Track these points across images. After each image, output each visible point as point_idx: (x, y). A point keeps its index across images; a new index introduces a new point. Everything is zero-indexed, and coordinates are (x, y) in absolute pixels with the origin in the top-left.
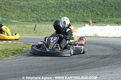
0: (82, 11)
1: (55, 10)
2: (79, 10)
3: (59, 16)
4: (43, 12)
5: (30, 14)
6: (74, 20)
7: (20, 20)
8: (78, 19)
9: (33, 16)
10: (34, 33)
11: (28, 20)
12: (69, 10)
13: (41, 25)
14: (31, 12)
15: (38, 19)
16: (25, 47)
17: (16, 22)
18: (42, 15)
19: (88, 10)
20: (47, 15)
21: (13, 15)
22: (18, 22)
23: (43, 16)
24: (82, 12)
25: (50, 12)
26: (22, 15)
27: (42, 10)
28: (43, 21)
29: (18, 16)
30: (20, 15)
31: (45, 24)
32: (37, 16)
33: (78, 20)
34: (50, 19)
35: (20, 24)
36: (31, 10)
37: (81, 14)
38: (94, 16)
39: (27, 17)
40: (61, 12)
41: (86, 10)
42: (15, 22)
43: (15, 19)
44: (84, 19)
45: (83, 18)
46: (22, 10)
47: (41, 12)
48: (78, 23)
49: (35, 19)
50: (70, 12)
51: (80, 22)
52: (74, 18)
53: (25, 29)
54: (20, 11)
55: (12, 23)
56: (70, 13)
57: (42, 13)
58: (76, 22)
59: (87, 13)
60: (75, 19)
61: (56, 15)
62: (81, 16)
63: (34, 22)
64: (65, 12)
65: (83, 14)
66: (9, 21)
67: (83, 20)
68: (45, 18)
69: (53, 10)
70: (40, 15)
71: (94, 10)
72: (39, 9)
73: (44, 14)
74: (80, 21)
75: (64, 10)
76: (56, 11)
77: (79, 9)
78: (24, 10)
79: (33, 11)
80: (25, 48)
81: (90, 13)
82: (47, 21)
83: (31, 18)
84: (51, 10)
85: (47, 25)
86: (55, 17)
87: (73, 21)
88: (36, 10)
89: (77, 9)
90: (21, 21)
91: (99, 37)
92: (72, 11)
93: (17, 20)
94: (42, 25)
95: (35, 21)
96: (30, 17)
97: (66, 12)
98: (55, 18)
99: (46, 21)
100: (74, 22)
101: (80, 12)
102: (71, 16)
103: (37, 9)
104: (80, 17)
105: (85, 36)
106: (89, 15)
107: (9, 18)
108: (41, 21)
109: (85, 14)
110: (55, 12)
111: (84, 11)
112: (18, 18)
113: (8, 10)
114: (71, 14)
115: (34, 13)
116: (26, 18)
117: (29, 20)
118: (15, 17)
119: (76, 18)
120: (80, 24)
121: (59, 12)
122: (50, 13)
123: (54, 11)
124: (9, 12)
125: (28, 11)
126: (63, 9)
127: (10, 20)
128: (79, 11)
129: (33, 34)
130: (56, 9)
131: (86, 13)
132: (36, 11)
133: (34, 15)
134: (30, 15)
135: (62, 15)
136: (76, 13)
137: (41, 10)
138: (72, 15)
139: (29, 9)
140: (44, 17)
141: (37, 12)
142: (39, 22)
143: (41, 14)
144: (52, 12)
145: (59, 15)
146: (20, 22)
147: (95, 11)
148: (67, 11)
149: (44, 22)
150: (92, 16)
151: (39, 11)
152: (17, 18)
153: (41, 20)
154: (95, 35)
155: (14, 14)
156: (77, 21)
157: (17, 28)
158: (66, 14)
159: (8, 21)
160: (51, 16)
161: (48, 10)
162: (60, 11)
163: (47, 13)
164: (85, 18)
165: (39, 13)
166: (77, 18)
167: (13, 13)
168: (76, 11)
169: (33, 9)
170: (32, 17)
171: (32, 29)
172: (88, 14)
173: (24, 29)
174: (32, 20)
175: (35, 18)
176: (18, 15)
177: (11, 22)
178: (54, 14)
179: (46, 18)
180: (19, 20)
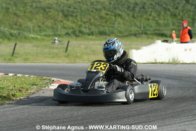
0: (155, 15)
1: (107, 14)
2: (149, 13)
3: (113, 26)
4: (85, 18)
5: (62, 21)
6: (140, 32)
7: (44, 33)
8: (149, 30)
9: (65, 26)
10: (65, 56)
11: (57, 33)
12: (131, 14)
13: (80, 42)
14: (62, 17)
15: (76, 31)
16: (36, 83)
17: (36, 36)
18: (82, 23)
19: (166, 13)
20: (91, 24)
21: (30, 24)
22: (39, 37)
23: (84, 25)
24: (155, 17)
25: (96, 17)
26: (45, 24)
27: (83, 14)
28: (85, 34)
29: (39, 26)
30: (43, 24)
31: (87, 39)
32: (74, 26)
33: (148, 32)
34: (97, 31)
35: (43, 39)
36: (63, 14)
37: (155, 20)
38: (177, 24)
39: (55, 27)
40: (117, 17)
41: (163, 13)
42: (33, 36)
43: (33, 30)
44: (159, 30)
45: (158, 28)
46: (46, 14)
47: (81, 18)
48: (148, 38)
49: (70, 31)
50: (134, 17)
51: (151, 36)
52: (141, 28)
53: (48, 50)
54: (43, 16)
55: (28, 38)
56: (132, 19)
57: (83, 19)
58: (144, 35)
59: (164, 19)
60: (142, 31)
61: (108, 23)
62: (153, 25)
63: (67, 36)
64: (124, 17)
65: (157, 21)
66: (23, 34)
67: (157, 32)
68: (87, 29)
69: (103, 13)
70: (79, 23)
71: (177, 14)
72: (77, 12)
73: (87, 22)
74: (152, 34)
75: (123, 14)
76: (108, 16)
77: (151, 12)
78: (50, 14)
79: (66, 16)
80: (35, 85)
81: (169, 18)
82: (92, 34)
83: (63, 30)
84: (99, 14)
85: (92, 42)
86: (107, 26)
87: (139, 34)
88: (71, 14)
89: (146, 13)
90: (45, 35)
91: (177, 64)
92: (137, 16)
93: (37, 32)
94: (82, 42)
95: (69, 35)
96: (61, 28)
97: (127, 18)
98: (106, 28)
99: (89, 35)
100: (141, 35)
101: (151, 17)
102: (135, 24)
103: (73, 12)
104: (151, 26)
105: (154, 62)
106: (169, 22)
107: (24, 30)
108: (81, 35)
109: (161, 22)
110: (105, 18)
111: (159, 16)
112: (40, 30)
113: (20, 14)
114: (135, 20)
115: (68, 20)
116: (53, 28)
117: (59, 33)
118: (33, 27)
119: (144, 28)
120: (153, 38)
121: (113, 17)
122: (96, 19)
123: (104, 15)
124: (22, 18)
125: (56, 16)
126: (120, 13)
127: (24, 32)
128: (150, 15)
129: (64, 58)
130: (109, 13)
131: (162, 18)
132: (71, 16)
133: (69, 24)
134: (62, 24)
135: (119, 23)
136: (145, 19)
137: (80, 15)
138: (138, 23)
139: (58, 12)
140: (86, 27)
141: (74, 18)
142: (77, 36)
143: (81, 21)
144: (101, 18)
145: (114, 24)
146: (42, 37)
147: (179, 15)
148: (128, 15)
149: (87, 36)
150: (173, 24)
151: (76, 16)
152: (37, 29)
153: (81, 32)
154: (174, 59)
155: (31, 22)
156: (146, 34)
157: (35, 48)
158: (127, 21)
159: (21, 34)
160: (100, 25)
161: (94, 15)
162: (115, 16)
163: (92, 20)
164: (161, 28)
165: (78, 21)
166: (146, 29)
167: (30, 20)
168: (145, 16)
169: (66, 12)
170: (64, 28)
171: (62, 50)
172: (166, 21)
173: (46, 50)
174: (64, 33)
175: (69, 29)
176: (40, 24)
177: (26, 38)
178: (104, 21)
179: (90, 29)
180: (41, 32)
